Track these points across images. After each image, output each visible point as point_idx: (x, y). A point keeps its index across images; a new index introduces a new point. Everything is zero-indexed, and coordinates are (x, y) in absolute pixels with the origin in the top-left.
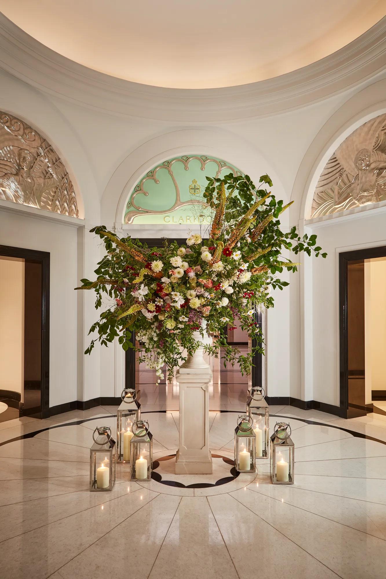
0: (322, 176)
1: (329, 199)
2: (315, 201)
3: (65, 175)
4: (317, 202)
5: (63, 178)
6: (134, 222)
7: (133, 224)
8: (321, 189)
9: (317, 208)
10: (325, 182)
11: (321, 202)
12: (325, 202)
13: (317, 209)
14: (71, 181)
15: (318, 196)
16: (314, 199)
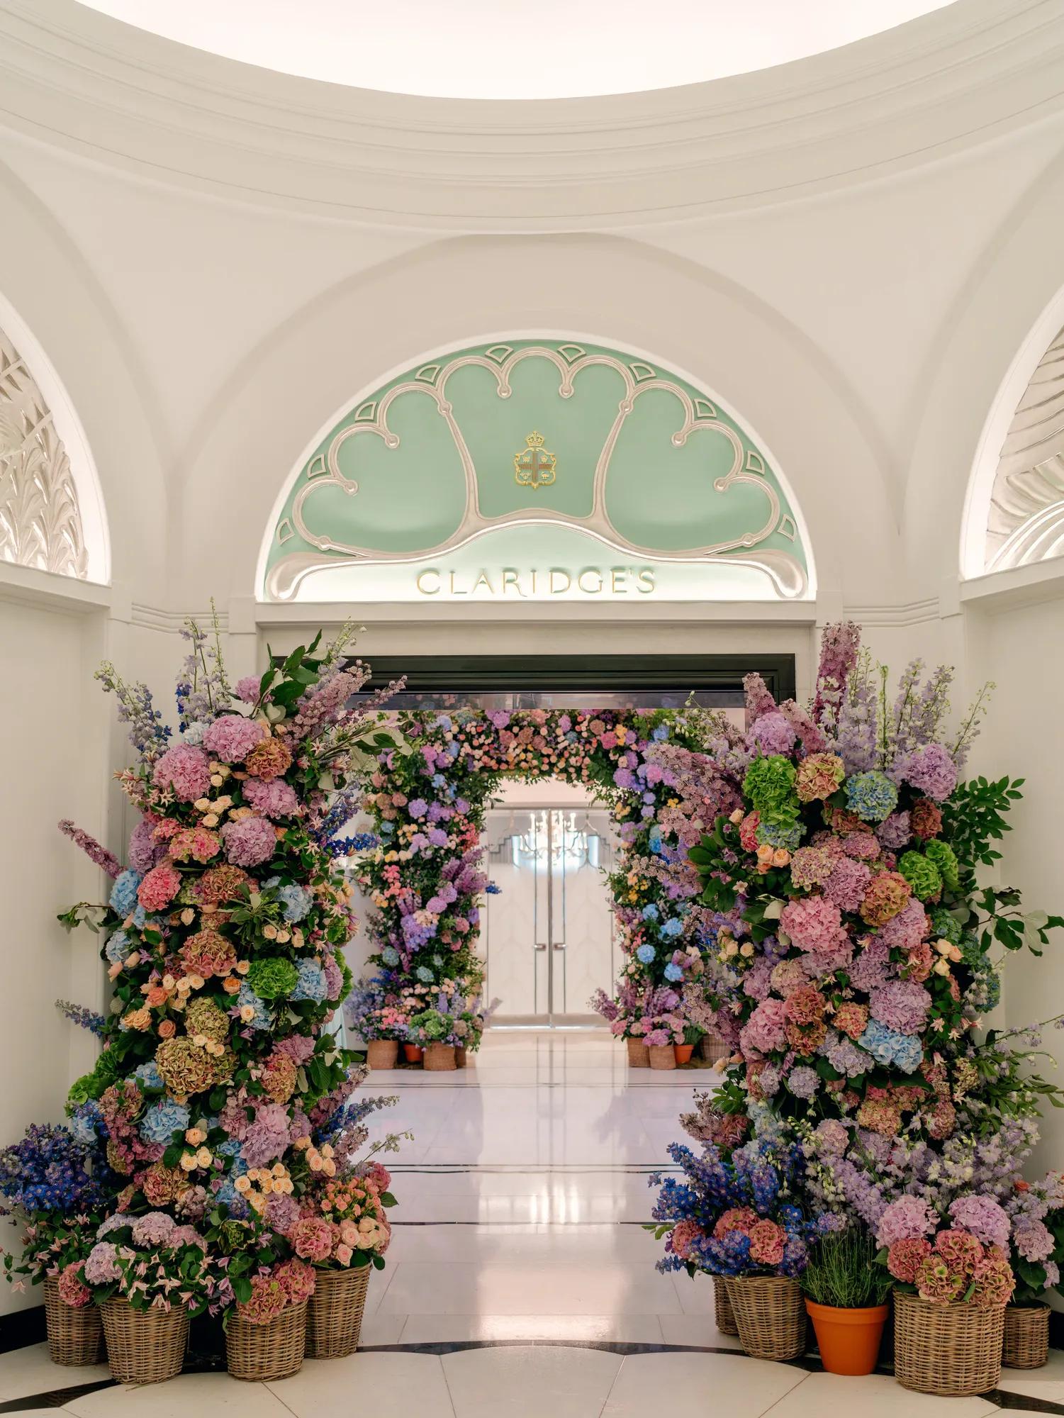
0: (1023, 411)
1: (1054, 497)
2: (1000, 507)
3: (40, 416)
4: (1005, 511)
5: (30, 427)
6: (300, 591)
7: (296, 600)
8: (1022, 460)
9: (1007, 531)
10: (1037, 433)
11: (1024, 511)
12: (1040, 510)
13: (1007, 536)
14: (60, 441)
15: (1010, 488)
16: (992, 500)
